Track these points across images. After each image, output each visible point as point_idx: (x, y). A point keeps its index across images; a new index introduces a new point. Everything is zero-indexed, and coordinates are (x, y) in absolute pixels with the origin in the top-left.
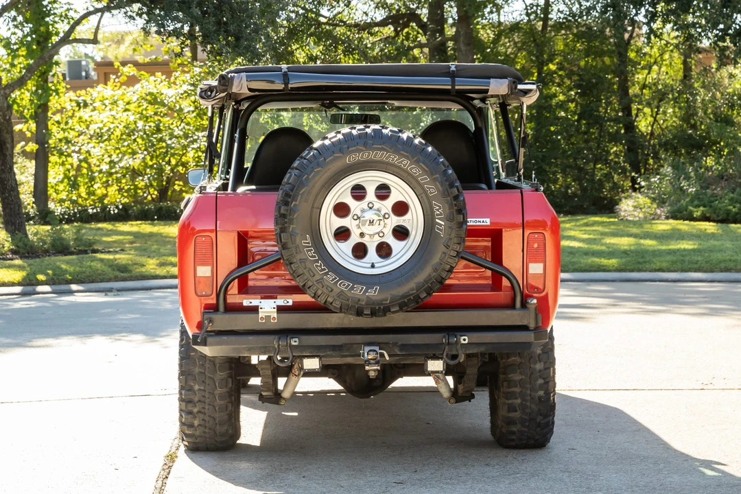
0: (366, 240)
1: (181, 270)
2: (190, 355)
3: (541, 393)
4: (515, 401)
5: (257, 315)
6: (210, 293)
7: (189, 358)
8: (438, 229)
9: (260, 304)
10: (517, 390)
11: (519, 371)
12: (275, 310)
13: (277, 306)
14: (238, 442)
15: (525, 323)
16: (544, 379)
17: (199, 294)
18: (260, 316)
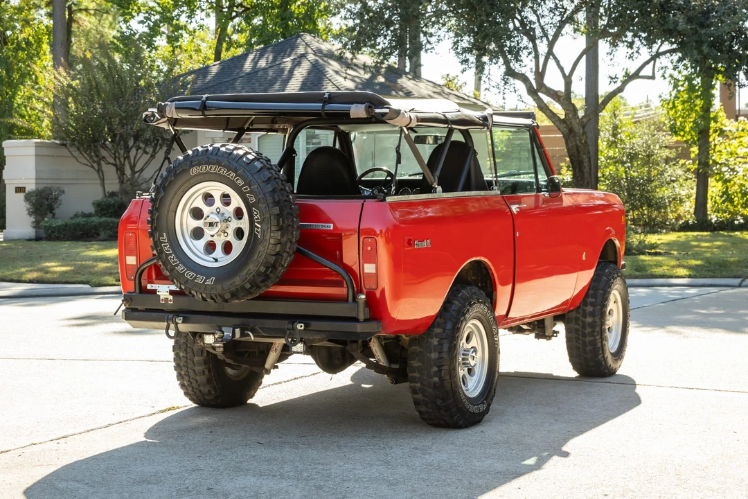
0: (215, 239)
3: (436, 379)
4: (416, 385)
8: (257, 231)
9: (158, 289)
10: (416, 375)
11: (417, 358)
13: (170, 290)
14: (250, 401)
15: (353, 315)
16: (438, 367)
18: (161, 298)
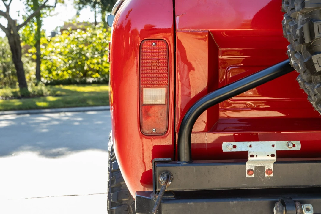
1: (116, 90)
2: (122, 201)
5: (242, 166)
6: (164, 130)
7: (121, 205)
9: (250, 150)
12: (275, 158)
13: (278, 152)
17: (147, 132)
18: (247, 168)
